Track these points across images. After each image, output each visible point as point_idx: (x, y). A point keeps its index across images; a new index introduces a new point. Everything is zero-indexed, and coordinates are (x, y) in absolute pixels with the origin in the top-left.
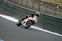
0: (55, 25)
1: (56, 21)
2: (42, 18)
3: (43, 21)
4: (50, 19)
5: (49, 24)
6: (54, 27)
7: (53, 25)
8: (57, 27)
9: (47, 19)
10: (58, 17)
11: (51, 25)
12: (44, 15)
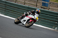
0: (16, 12)
1: (17, 8)
2: (4, 5)
3: (5, 8)
4: (11, 6)
5: (10, 10)
6: (15, 13)
7: (14, 11)
8: (18, 13)
9: (9, 6)
10: (19, 4)
11: (12, 12)
12: (6, 2)
